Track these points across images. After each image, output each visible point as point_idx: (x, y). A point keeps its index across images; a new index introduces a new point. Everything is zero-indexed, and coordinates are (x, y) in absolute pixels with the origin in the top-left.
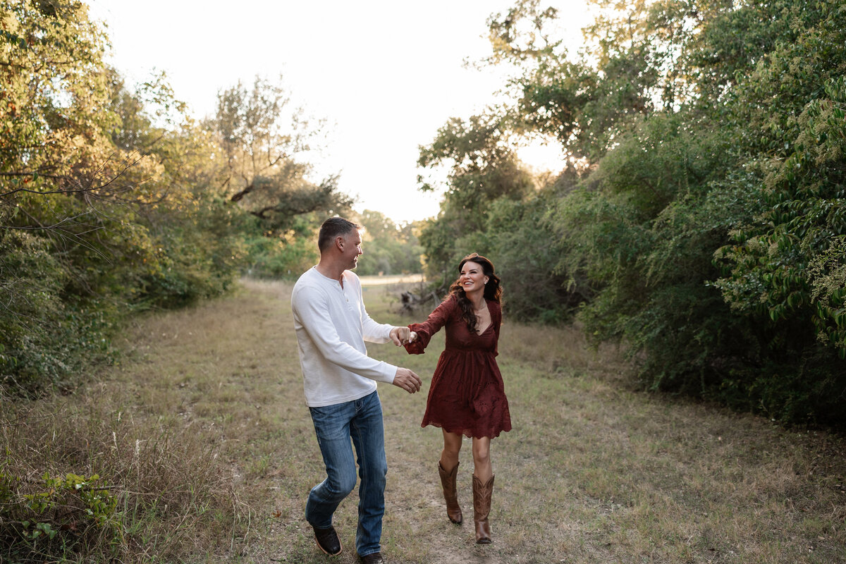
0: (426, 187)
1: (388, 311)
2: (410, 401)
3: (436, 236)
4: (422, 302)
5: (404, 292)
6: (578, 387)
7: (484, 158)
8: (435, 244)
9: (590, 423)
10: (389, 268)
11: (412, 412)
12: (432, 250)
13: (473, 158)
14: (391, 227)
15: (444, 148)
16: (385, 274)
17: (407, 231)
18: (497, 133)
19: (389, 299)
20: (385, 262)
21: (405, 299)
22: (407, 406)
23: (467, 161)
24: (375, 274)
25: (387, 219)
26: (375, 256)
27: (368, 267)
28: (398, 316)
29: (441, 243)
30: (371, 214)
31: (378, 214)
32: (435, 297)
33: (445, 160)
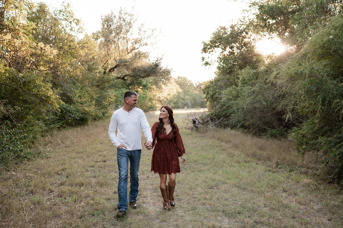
0: (207, 64)
1: (186, 128)
2: (188, 186)
3: (211, 89)
4: (203, 124)
5: (194, 118)
6: (292, 180)
7: (238, 48)
8: (211, 93)
9: (302, 207)
10: (190, 105)
11: (188, 195)
12: (209, 96)
13: (232, 48)
14: (191, 85)
15: (216, 42)
16: (188, 107)
17: (199, 86)
18: (244, 34)
19: (187, 121)
20: (188, 102)
21: (194, 122)
22: (186, 190)
23: (228, 49)
24: (183, 108)
25: (189, 81)
26: (183, 99)
27: (180, 104)
28: (189, 131)
29: (214, 93)
30: (182, 78)
31: (185, 79)
32: (210, 121)
33: (216, 49)
